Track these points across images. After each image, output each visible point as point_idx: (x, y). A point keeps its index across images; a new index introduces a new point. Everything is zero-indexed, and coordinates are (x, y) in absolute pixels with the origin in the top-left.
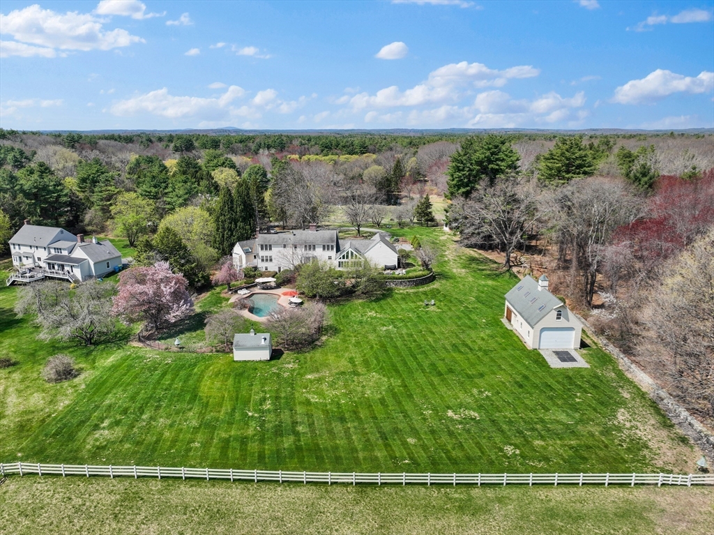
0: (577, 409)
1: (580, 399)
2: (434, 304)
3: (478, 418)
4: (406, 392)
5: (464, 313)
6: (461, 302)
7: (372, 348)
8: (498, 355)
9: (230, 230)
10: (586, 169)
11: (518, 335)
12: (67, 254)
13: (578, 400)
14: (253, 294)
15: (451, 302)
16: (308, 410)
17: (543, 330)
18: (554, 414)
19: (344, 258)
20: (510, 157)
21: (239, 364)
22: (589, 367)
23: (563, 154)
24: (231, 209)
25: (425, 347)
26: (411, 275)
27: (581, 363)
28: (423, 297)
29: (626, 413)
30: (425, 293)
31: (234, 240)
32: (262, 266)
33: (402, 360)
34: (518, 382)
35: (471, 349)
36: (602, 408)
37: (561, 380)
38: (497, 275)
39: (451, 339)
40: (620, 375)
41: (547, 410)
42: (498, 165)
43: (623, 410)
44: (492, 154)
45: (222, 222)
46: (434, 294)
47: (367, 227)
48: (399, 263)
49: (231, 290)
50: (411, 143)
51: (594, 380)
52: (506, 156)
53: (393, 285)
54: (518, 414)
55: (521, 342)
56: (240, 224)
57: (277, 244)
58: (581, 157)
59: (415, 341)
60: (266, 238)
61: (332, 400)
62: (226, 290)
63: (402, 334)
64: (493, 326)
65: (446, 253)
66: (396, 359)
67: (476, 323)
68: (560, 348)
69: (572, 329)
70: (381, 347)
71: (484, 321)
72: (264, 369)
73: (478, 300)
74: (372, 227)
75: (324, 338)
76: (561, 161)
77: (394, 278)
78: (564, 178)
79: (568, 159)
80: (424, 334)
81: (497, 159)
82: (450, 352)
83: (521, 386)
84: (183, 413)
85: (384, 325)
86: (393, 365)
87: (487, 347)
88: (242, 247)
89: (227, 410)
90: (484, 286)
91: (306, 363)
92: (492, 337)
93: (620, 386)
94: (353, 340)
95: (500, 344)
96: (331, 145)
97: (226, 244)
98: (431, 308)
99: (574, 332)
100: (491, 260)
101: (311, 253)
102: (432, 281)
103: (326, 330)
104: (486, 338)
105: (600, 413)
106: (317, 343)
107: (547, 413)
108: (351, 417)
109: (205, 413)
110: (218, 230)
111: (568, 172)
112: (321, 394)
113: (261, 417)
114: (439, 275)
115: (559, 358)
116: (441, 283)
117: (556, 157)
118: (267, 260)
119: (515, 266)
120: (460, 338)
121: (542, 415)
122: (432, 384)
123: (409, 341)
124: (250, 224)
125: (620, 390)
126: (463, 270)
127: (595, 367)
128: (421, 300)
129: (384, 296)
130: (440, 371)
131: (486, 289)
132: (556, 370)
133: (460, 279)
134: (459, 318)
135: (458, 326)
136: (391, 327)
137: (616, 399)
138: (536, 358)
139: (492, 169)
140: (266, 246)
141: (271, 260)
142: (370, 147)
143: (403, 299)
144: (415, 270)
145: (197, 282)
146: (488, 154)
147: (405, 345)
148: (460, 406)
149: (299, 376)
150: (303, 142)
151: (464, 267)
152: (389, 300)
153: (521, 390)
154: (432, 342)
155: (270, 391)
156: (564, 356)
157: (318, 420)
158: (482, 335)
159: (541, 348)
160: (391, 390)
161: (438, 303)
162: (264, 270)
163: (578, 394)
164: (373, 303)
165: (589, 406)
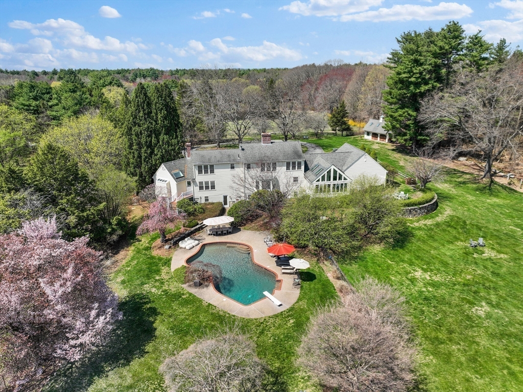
9: (149, 146)
15: (500, 238)
19: (323, 179)
24: (149, 115)
28: (454, 232)
30: (448, 225)
31: (156, 160)
32: (200, 195)
46: (462, 226)
48: (387, 182)
56: (163, 137)
57: (222, 165)
62: (159, 242)
88: (170, 171)
90: (499, 206)
97: (144, 168)
98: (489, 253)
101: (270, 174)
110: (131, 146)
118: (207, 188)
128: (457, 239)
140: (206, 167)
161: (485, 242)
162: (203, 201)
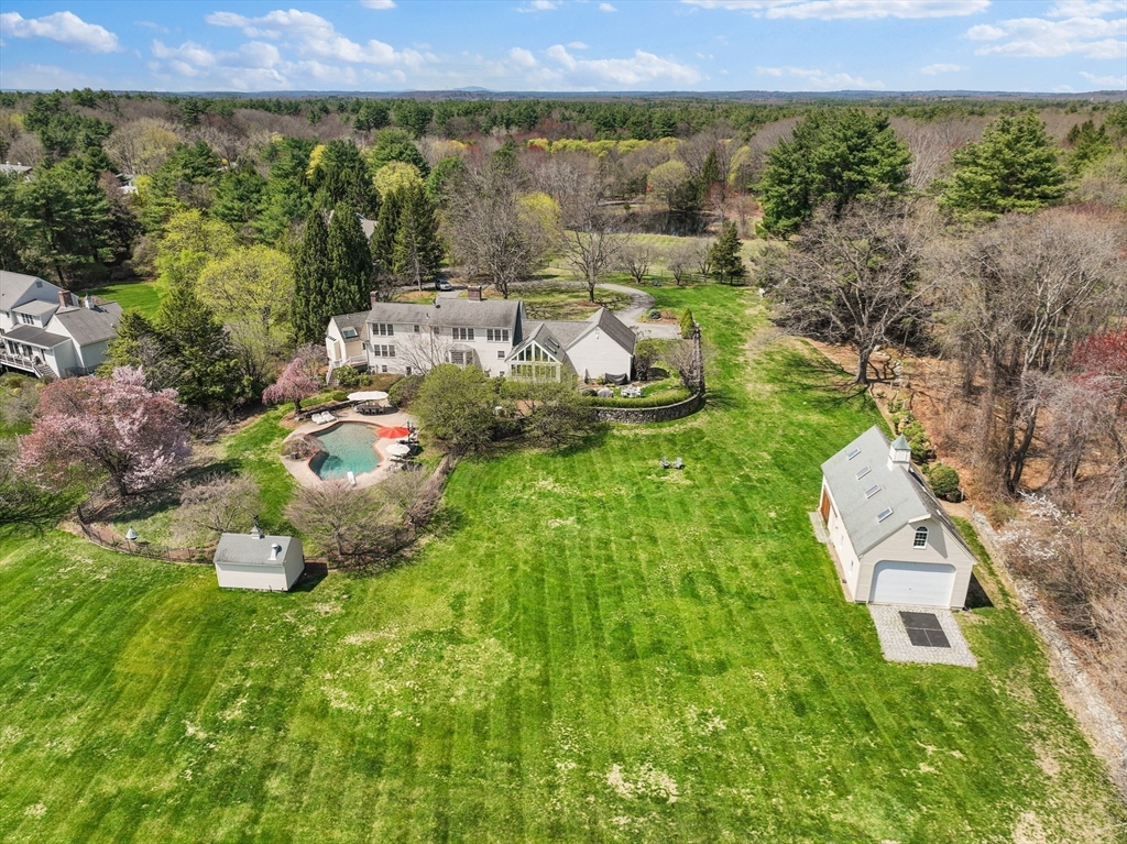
0: (915, 798)
1: (931, 764)
2: (682, 467)
3: (673, 800)
4: (542, 698)
5: (736, 493)
6: (739, 464)
7: (514, 569)
8: (775, 612)
9: (320, 292)
10: (1049, 190)
11: (833, 559)
12: (41, 327)
13: (924, 768)
14: (341, 423)
15: (718, 462)
16: (314, 730)
17: (881, 565)
18: (855, 808)
19: (522, 357)
20: (890, 156)
21: (226, 597)
22: (975, 665)
23: (996, 154)
24: (323, 252)
25: (624, 577)
26: (653, 397)
27: (959, 653)
28: (665, 446)
29: (1039, 826)
30: (671, 440)
31: (327, 312)
32: (376, 362)
33: (564, 608)
34: (798, 696)
35: (720, 590)
36: (981, 801)
37: (898, 700)
38: (836, 402)
39: (687, 561)
40: (1047, 696)
41: (842, 790)
42: (859, 173)
43: (1030, 816)
44: (851, 149)
45: (305, 277)
46: (688, 443)
47: (618, 282)
48: (633, 371)
49: (301, 412)
50: (753, 118)
51: (979, 709)
52: (883, 153)
53: (610, 419)
54: (768, 795)
55: (836, 578)
56: (340, 282)
57: (403, 325)
58: (1038, 161)
59: (609, 559)
60: (384, 312)
61: (376, 709)
62: (293, 412)
63: (588, 539)
64: (787, 530)
65: (746, 346)
66: (552, 607)
67: (753, 520)
68: (918, 606)
69: (948, 568)
70: (534, 569)
71: (773, 515)
72: (271, 612)
73: (779, 462)
74: (627, 282)
75: (424, 541)
76: (992, 168)
77: (615, 404)
78: (993, 207)
79: (1007, 164)
80: (634, 543)
81: (863, 161)
82: (672, 594)
83: (800, 709)
84: (59, 716)
85: (558, 515)
86: (541, 622)
87: (759, 586)
88: (340, 327)
89: (149, 714)
90: (800, 426)
91: (361, 601)
92: (776, 559)
93: (1040, 735)
94: (482, 548)
95: (789, 582)
96: (614, 120)
97: (313, 319)
98: (675, 476)
99: (952, 576)
100: (834, 366)
101: (465, 345)
102: (694, 412)
103: (438, 519)
104: (762, 561)
105: (972, 821)
106: (407, 553)
107: (841, 803)
108: (397, 759)
109: (101, 719)
111: (1006, 193)
112: (357, 688)
113: (209, 740)
114: (715, 397)
115: (911, 633)
116: (712, 415)
117: (980, 161)
118: (385, 354)
119: (879, 380)
120: (705, 558)
121: (825, 808)
122: (604, 682)
123: (598, 558)
124: (359, 283)
125: (1037, 748)
126: (769, 387)
127: (990, 667)
128: (659, 456)
129: (588, 443)
130: (633, 646)
131: (801, 433)
132: (895, 668)
133: (753, 408)
134: (722, 505)
135: (714, 526)
136: (570, 521)
137: (1020, 777)
138: (858, 628)
139: (850, 181)
140: (383, 326)
141: (393, 354)
142: (680, 125)
143: (624, 450)
144: (663, 387)
145: (239, 395)
146: (843, 148)
147: (585, 568)
148: (643, 755)
149: (332, 636)
150: (567, 114)
151: (772, 380)
152: (594, 453)
153: (797, 720)
154: (644, 565)
155: (259, 671)
156: (923, 628)
157: (321, 763)
158: (757, 553)
159: (876, 600)
160: (511, 688)
161: (690, 464)
162: (380, 371)
163: (931, 749)
164: (559, 458)
165: (949, 791)
